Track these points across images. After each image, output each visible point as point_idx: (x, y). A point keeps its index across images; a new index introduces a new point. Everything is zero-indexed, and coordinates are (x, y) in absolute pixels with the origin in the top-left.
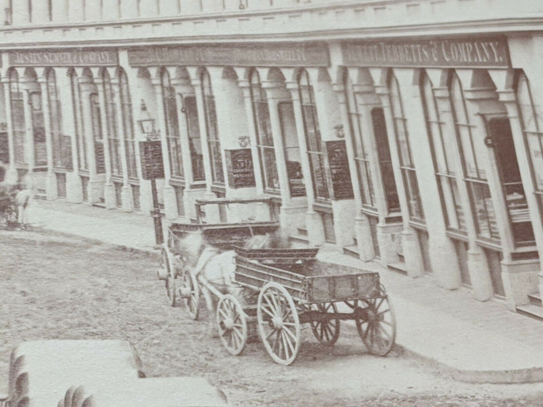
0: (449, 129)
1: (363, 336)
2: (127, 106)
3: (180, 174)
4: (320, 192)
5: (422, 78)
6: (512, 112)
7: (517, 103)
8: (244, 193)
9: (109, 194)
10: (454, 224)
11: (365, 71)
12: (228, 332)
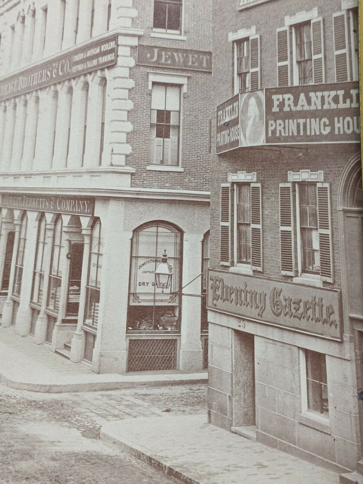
5: (41, 217)
6: (87, 240)
7: (91, 237)
10: (35, 300)
11: (11, 211)
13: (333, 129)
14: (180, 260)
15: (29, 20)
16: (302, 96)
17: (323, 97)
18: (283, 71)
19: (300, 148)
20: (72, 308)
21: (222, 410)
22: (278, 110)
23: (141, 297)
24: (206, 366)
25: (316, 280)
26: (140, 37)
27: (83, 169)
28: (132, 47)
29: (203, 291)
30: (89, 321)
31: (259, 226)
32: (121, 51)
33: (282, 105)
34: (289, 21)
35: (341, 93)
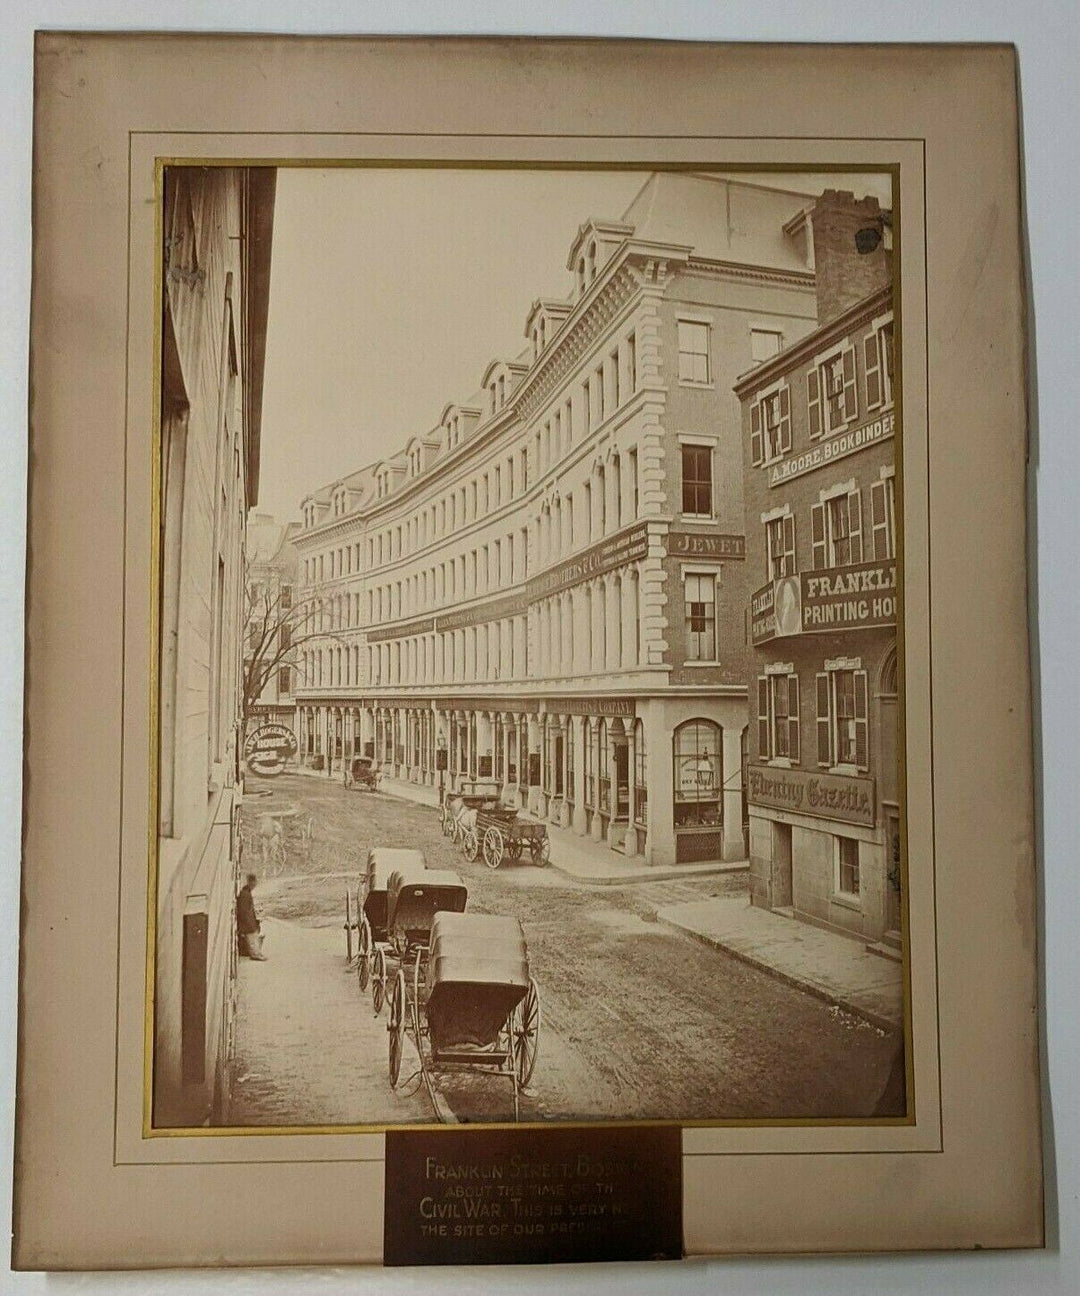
0: (595, 751)
1: (533, 856)
2: (432, 730)
3: (455, 767)
4: (524, 781)
5: (586, 721)
6: (631, 742)
7: (634, 737)
8: (485, 779)
9: (420, 778)
10: (588, 801)
11: (557, 716)
12: (469, 850)
13: (871, 612)
14: (720, 756)
15: (554, 510)
16: (839, 578)
17: (861, 578)
18: (819, 551)
19: (837, 634)
20: (623, 808)
21: (763, 893)
22: (814, 595)
23: (685, 795)
24: (747, 856)
25: (851, 770)
26: (670, 524)
27: (622, 670)
28: (662, 536)
29: (744, 786)
30: (639, 819)
31: (797, 719)
32: (652, 540)
33: (818, 589)
34: (824, 496)
35: (880, 572)
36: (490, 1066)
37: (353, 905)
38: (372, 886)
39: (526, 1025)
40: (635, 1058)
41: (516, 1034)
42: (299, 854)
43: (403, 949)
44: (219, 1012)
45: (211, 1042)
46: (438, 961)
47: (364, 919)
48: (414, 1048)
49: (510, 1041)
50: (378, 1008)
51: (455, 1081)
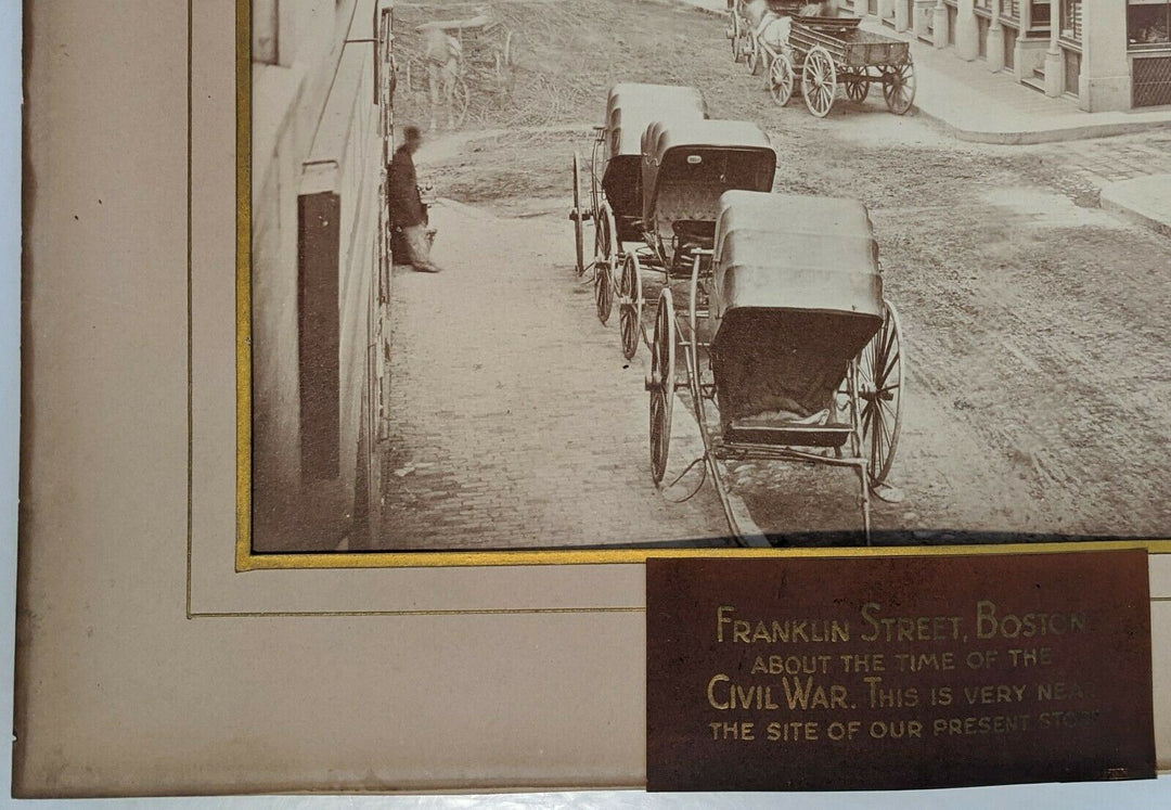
1: (887, 97)
12: (778, 87)
20: (1040, 13)
30: (1068, 33)
36: (820, 450)
37: (585, 180)
38: (615, 147)
39: (879, 381)
40: (1067, 437)
41: (863, 395)
42: (492, 93)
43: (671, 254)
44: (361, 359)
45: (348, 409)
46: (730, 273)
47: (603, 202)
48: (692, 419)
49: (853, 408)
50: (630, 352)
51: (762, 474)
